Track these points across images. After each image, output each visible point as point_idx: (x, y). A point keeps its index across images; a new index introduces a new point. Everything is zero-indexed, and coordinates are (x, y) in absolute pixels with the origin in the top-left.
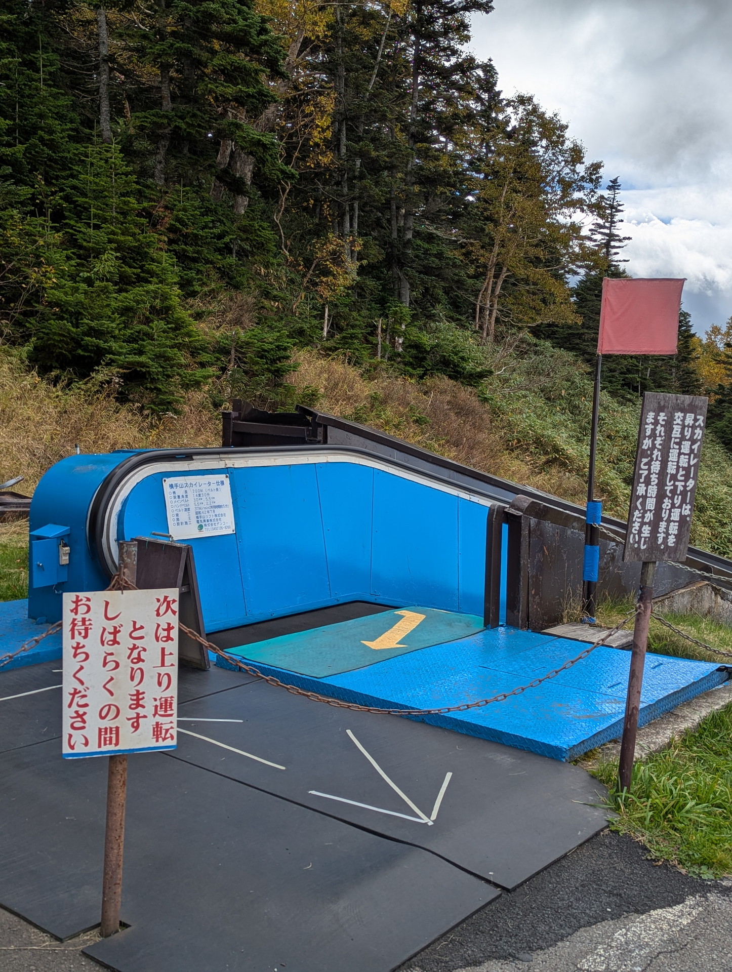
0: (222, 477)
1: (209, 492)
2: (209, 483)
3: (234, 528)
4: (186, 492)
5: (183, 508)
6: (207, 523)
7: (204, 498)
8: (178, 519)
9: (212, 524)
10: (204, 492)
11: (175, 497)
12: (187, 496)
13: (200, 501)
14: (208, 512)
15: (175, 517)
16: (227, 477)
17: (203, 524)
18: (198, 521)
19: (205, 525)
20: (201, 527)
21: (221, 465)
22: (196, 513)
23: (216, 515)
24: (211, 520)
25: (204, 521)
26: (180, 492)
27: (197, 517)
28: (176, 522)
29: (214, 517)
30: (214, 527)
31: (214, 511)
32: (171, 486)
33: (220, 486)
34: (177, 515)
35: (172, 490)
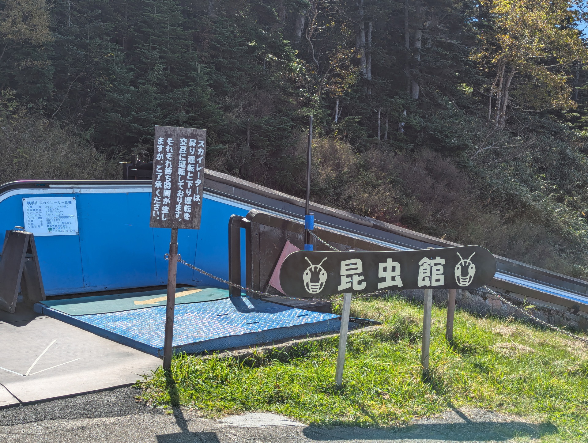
0: (70, 199)
1: (58, 208)
2: (59, 203)
3: (78, 231)
4: (40, 207)
5: (37, 217)
6: (55, 227)
7: (54, 211)
8: (32, 224)
9: (59, 228)
10: (54, 208)
11: (31, 210)
12: (40, 210)
13: (50, 213)
14: (57, 220)
16: (74, 199)
18: (48, 226)
20: (50, 230)
21: (70, 191)
22: (47, 221)
23: (63, 223)
24: (59, 226)
25: (53, 226)
26: (34, 206)
27: (48, 223)
29: (61, 224)
30: (61, 230)
31: (62, 220)
32: (29, 203)
33: (68, 205)
34: (32, 221)
35: (29, 206)
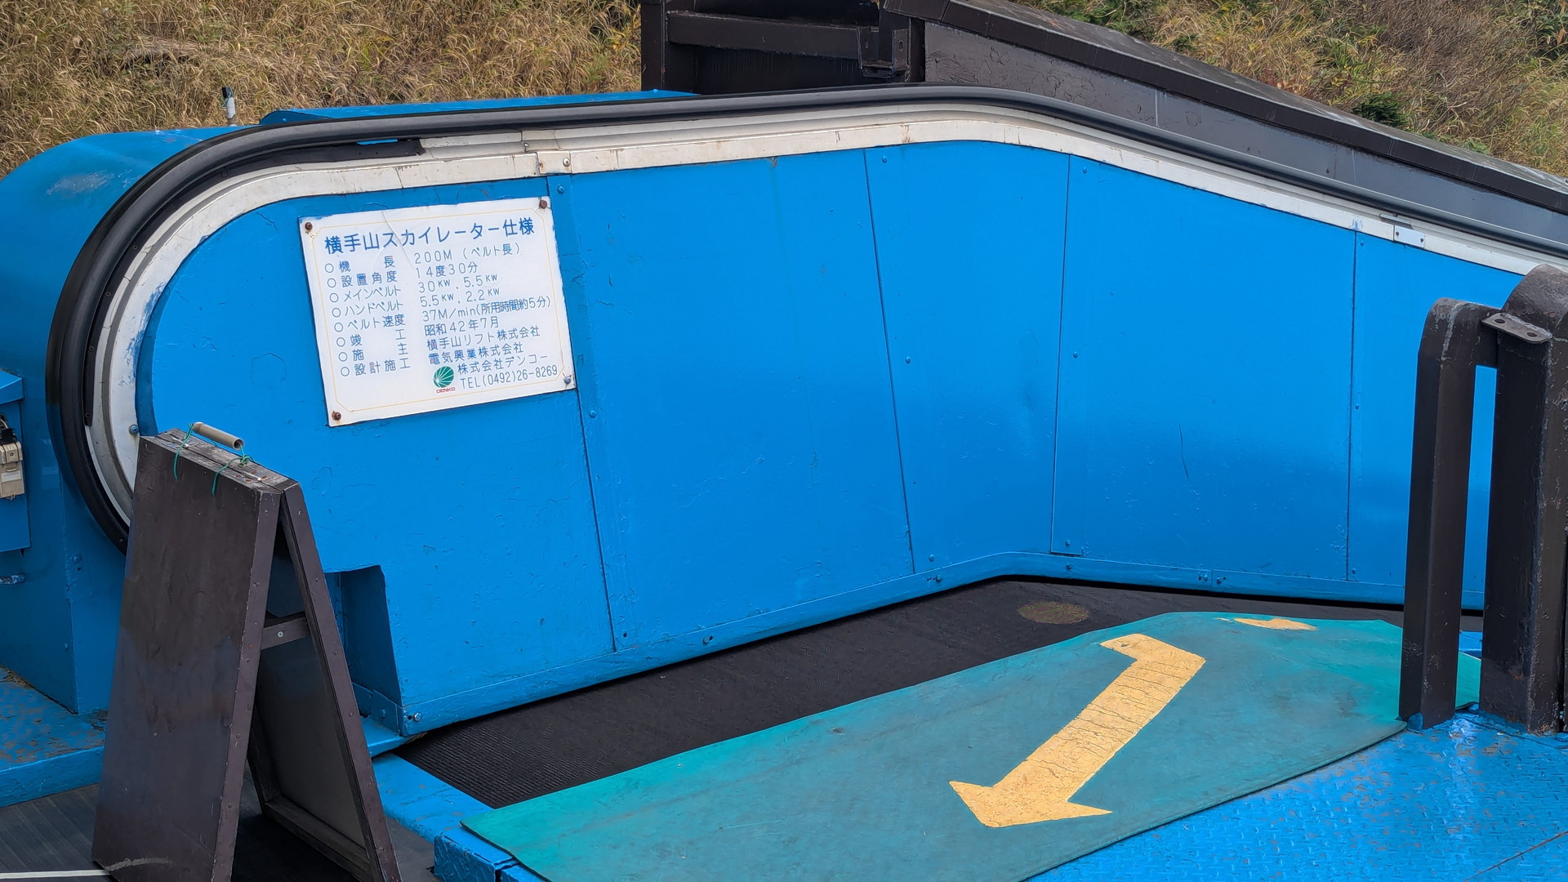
0: (526, 207)
1: (474, 258)
2: (478, 230)
3: (569, 370)
4: (389, 261)
5: (379, 314)
6: (467, 361)
7: (457, 279)
8: (358, 354)
9: (486, 365)
10: (456, 259)
11: (346, 282)
12: (391, 276)
13: (440, 291)
14: (473, 324)
15: (349, 348)
16: (542, 205)
17: (454, 365)
18: (434, 357)
19: (463, 368)
20: (445, 377)
21: (522, 166)
22: (429, 330)
23: (502, 334)
24: (483, 351)
25: (459, 355)
26: (364, 261)
27: (432, 344)
28: (351, 363)
29: (496, 341)
30: (494, 371)
31: (494, 321)
32: (334, 244)
33: (520, 238)
34: (356, 339)
35: (338, 258)
